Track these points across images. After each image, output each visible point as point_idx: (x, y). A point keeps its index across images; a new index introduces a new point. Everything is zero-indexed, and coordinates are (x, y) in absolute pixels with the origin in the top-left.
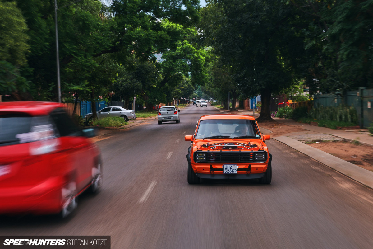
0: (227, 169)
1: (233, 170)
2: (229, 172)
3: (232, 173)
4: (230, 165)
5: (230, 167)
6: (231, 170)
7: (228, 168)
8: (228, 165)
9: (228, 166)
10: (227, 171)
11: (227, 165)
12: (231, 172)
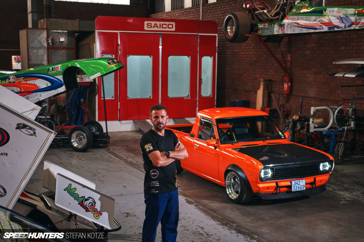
0: (295, 186)
1: (301, 187)
2: (297, 189)
3: (300, 190)
4: (298, 181)
5: (298, 182)
6: (300, 187)
7: (297, 184)
8: (297, 181)
9: (297, 183)
10: (295, 188)
11: (295, 181)
12: (299, 188)
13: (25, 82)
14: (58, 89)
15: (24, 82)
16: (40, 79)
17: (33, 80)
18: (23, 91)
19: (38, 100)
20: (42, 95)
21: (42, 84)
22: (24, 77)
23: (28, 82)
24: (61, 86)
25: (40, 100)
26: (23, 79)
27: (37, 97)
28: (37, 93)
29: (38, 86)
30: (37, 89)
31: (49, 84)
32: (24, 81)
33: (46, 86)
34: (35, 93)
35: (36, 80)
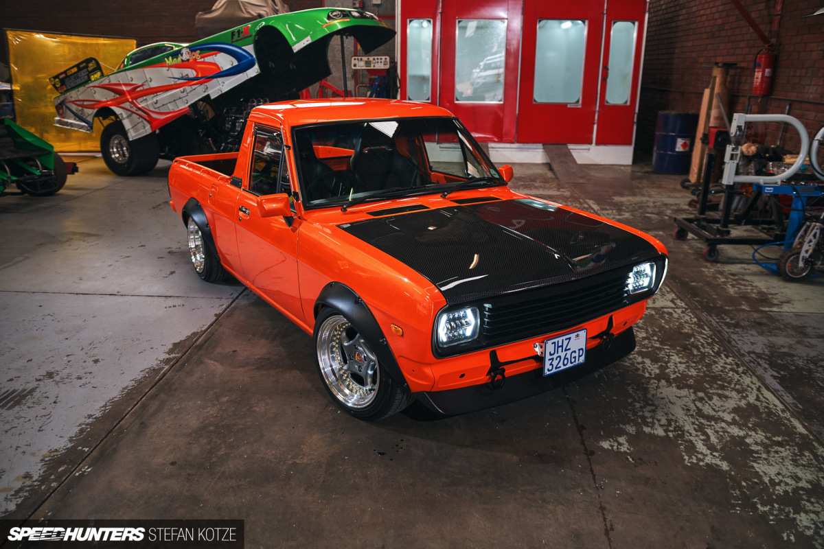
13: (202, 60)
14: (248, 72)
15: (200, 60)
16: (222, 54)
17: (212, 55)
18: (200, 76)
19: (220, 93)
20: (226, 83)
21: (224, 61)
22: (201, 50)
23: (207, 59)
24: (251, 65)
25: (223, 92)
26: (200, 54)
27: (218, 87)
28: (219, 79)
29: (220, 66)
30: (219, 71)
31: (236, 63)
32: (201, 58)
33: (231, 66)
34: (215, 80)
35: (216, 54)
